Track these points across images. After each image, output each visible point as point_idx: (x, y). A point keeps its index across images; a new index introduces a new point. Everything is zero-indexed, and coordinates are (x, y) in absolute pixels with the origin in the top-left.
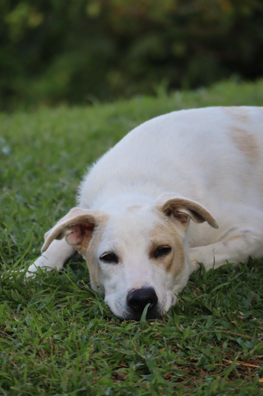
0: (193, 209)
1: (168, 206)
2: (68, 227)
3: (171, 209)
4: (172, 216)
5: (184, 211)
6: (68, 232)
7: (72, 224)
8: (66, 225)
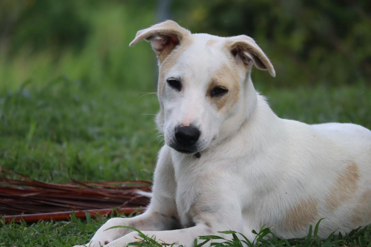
0: (255, 55)
1: (235, 47)
2: (159, 34)
3: (237, 49)
4: (237, 56)
5: (247, 54)
6: (158, 38)
7: (163, 33)
8: (159, 32)
